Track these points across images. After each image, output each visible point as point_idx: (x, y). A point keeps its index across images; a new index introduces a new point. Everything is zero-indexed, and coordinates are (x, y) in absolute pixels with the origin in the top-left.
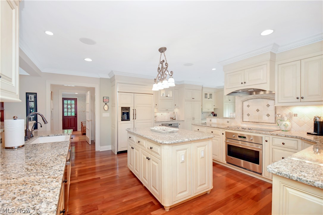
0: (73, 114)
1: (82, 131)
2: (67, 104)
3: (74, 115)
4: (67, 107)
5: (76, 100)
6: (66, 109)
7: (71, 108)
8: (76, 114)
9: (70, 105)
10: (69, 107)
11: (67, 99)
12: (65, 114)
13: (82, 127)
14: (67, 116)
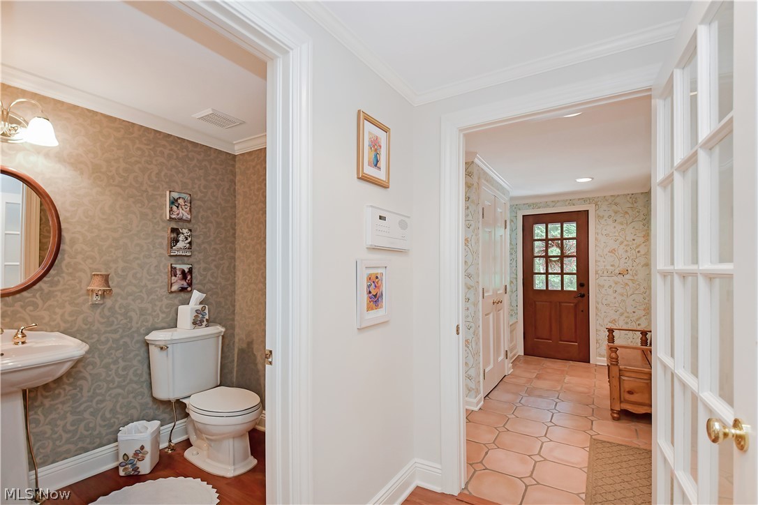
0: (571, 284)
1: (616, 395)
2: (547, 240)
3: (573, 288)
4: (546, 251)
5: (581, 218)
6: (543, 261)
7: (562, 257)
8: (583, 283)
9: (557, 246)
10: (554, 251)
11: (546, 219)
12: (539, 283)
13: (615, 370)
14: (547, 292)
